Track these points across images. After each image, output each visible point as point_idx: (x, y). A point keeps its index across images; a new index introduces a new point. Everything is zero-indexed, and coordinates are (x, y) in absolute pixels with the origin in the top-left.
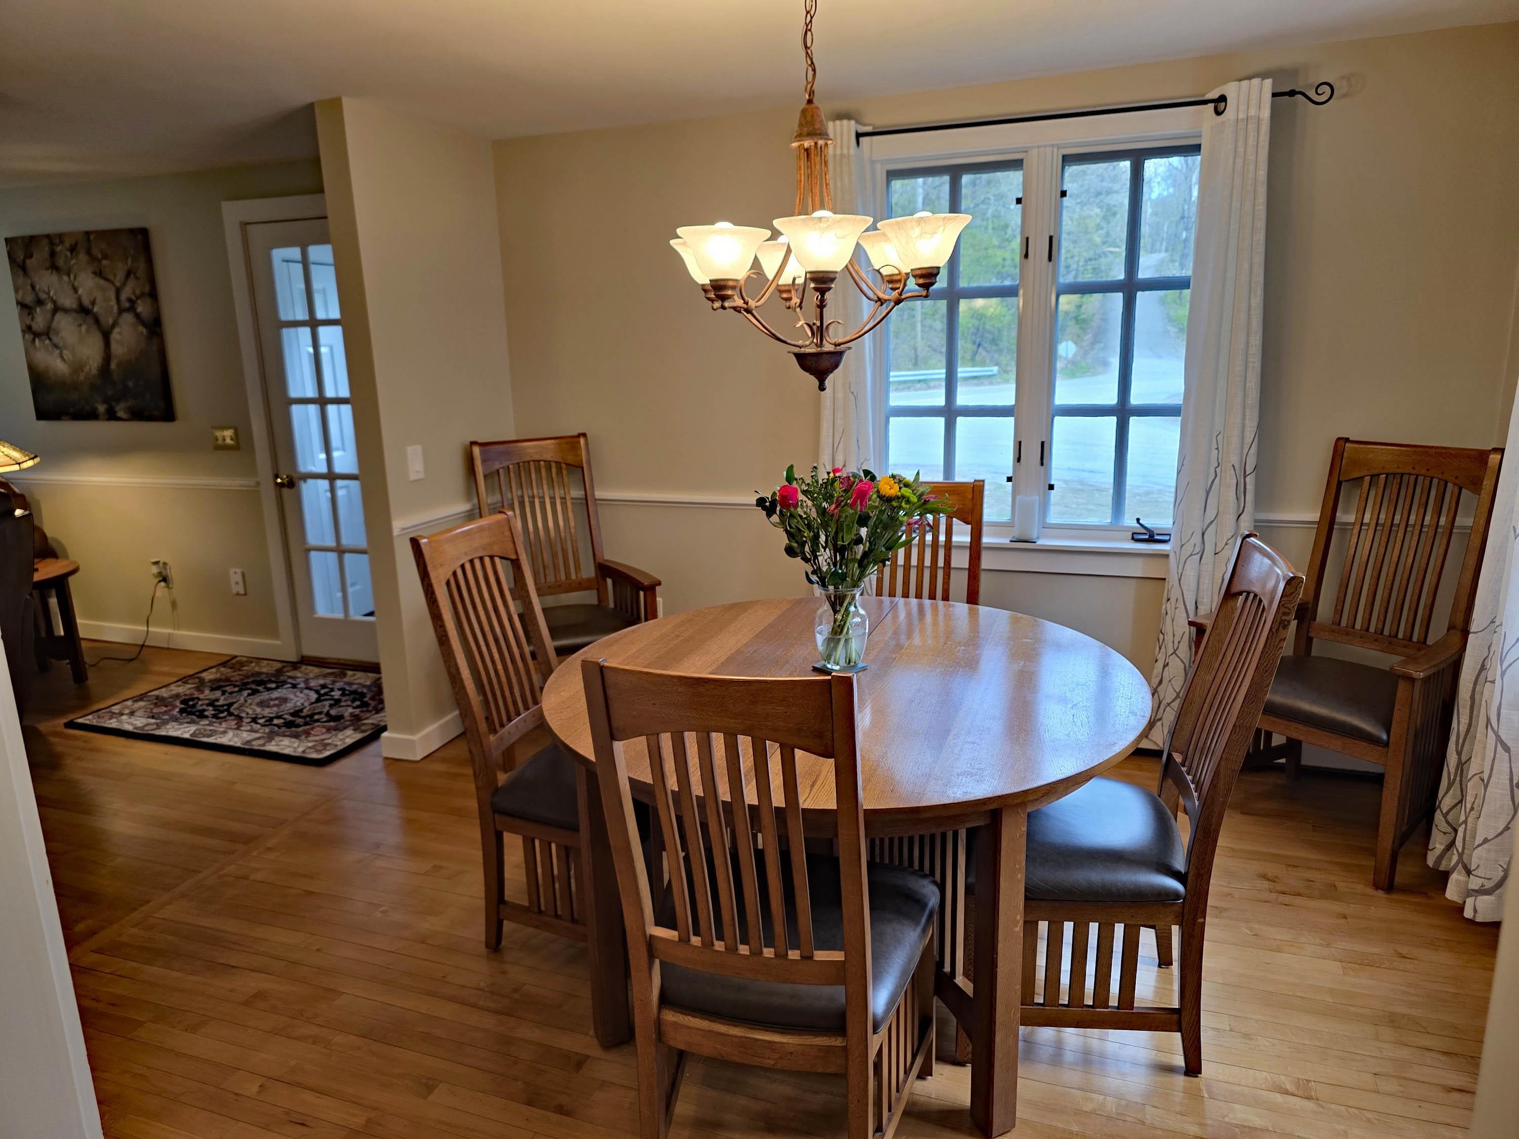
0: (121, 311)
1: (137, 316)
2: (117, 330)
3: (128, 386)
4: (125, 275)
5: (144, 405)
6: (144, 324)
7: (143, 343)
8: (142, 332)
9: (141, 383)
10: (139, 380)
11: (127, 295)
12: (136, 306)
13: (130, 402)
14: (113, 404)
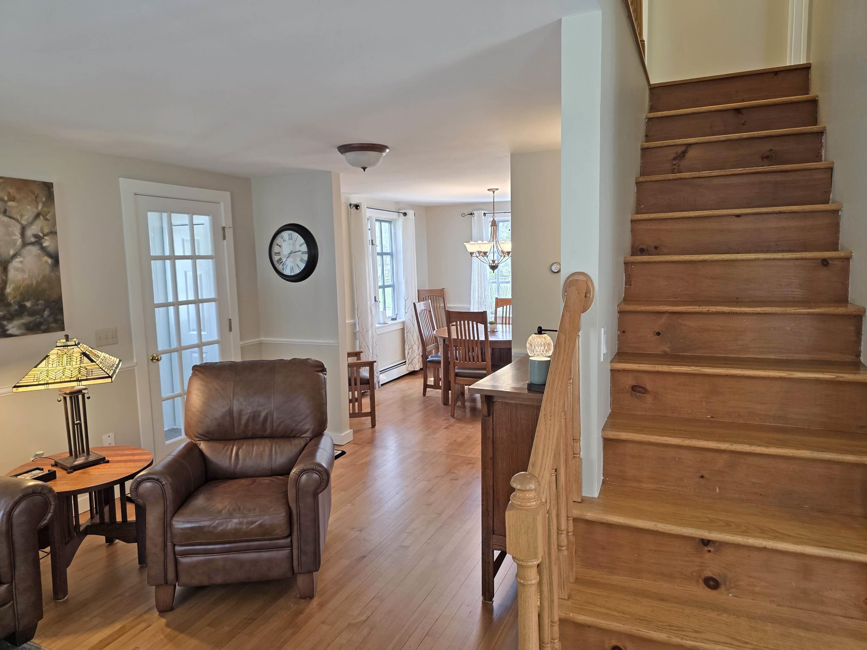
0: (25, 244)
1: (43, 249)
2: (18, 259)
3: (25, 306)
4: (33, 216)
5: (42, 320)
6: (49, 255)
7: (47, 271)
8: (47, 262)
9: (40, 302)
10: (38, 300)
11: (35, 232)
12: (43, 240)
13: (26, 319)
14: (5, 323)
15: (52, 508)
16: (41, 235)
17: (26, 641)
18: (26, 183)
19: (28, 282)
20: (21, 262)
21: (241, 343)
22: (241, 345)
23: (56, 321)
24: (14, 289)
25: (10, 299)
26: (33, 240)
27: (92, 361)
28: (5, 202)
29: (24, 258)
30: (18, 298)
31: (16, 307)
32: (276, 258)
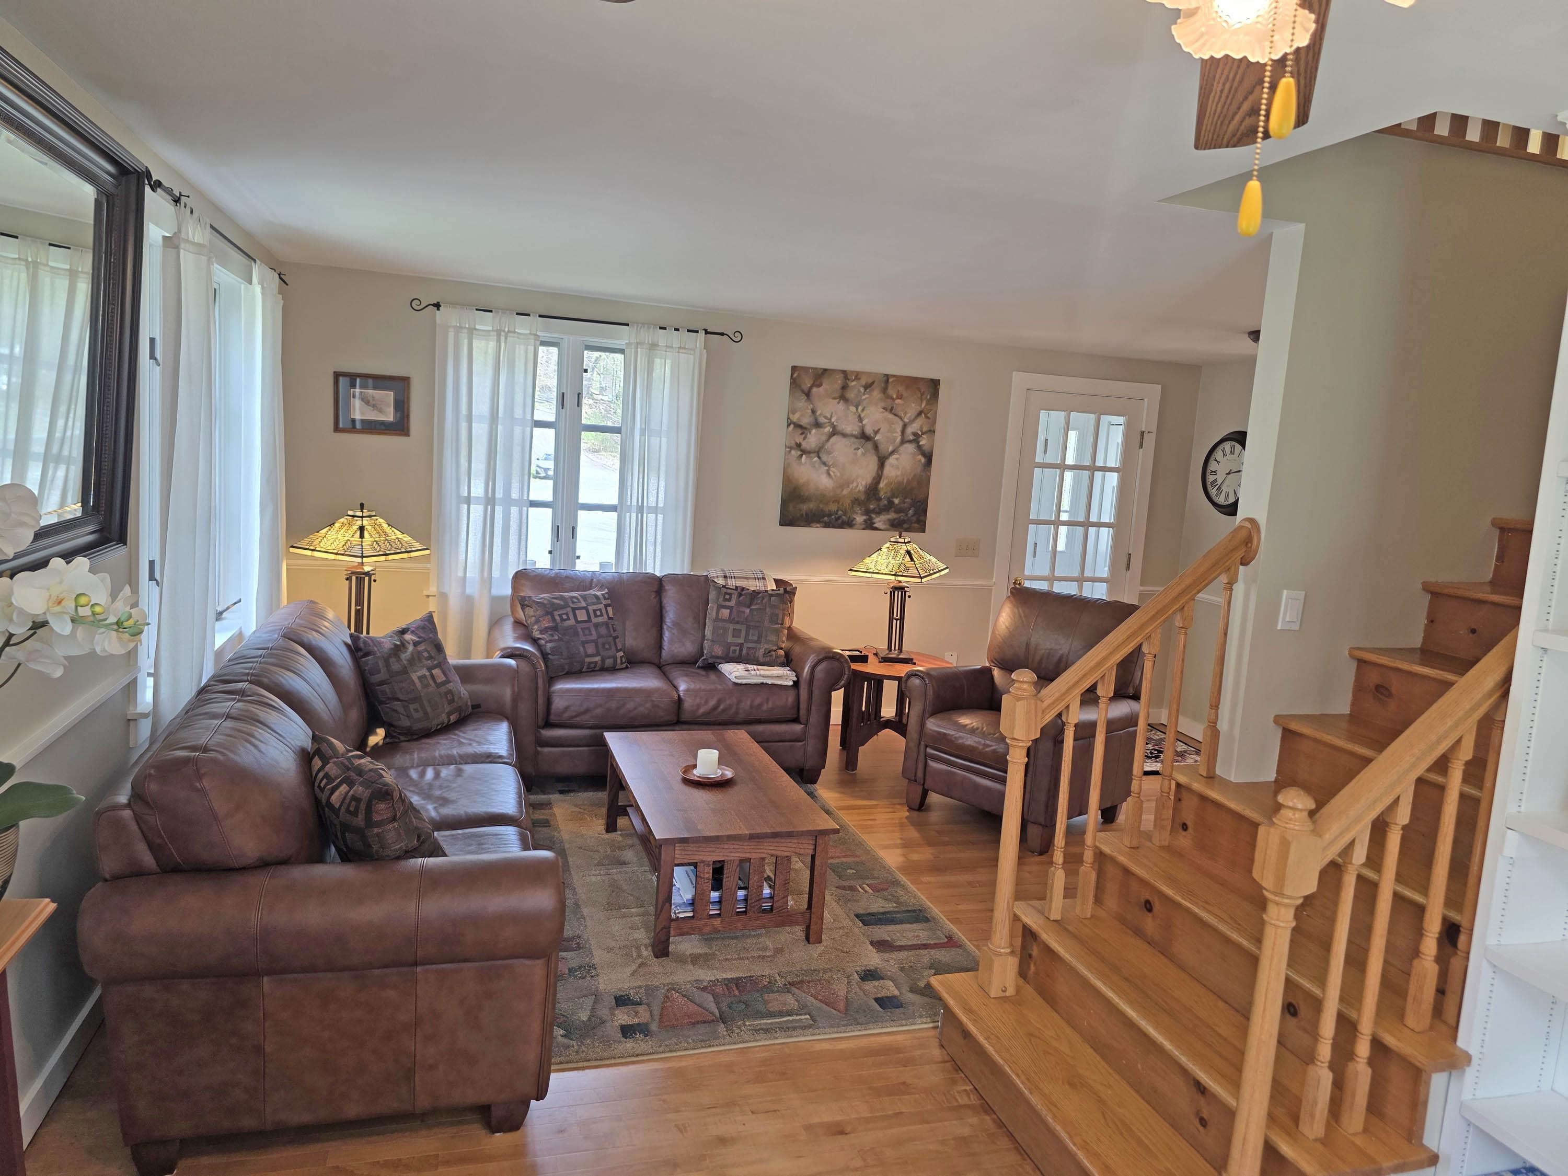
0: (903, 442)
2: (894, 456)
3: (893, 503)
4: (916, 414)
5: (906, 518)
6: (924, 454)
7: (919, 469)
8: (920, 461)
9: (907, 500)
10: (906, 498)
11: (914, 430)
12: (920, 439)
13: (892, 515)
14: (873, 516)
15: (846, 676)
16: (920, 433)
17: (811, 783)
18: (916, 380)
19: (899, 479)
20: (897, 459)
21: (1142, 588)
22: (1140, 591)
23: (918, 521)
24: (886, 485)
25: (882, 494)
26: (911, 438)
27: (912, 560)
28: (893, 400)
29: (900, 455)
30: (889, 494)
31: (886, 502)
32: (1210, 478)
